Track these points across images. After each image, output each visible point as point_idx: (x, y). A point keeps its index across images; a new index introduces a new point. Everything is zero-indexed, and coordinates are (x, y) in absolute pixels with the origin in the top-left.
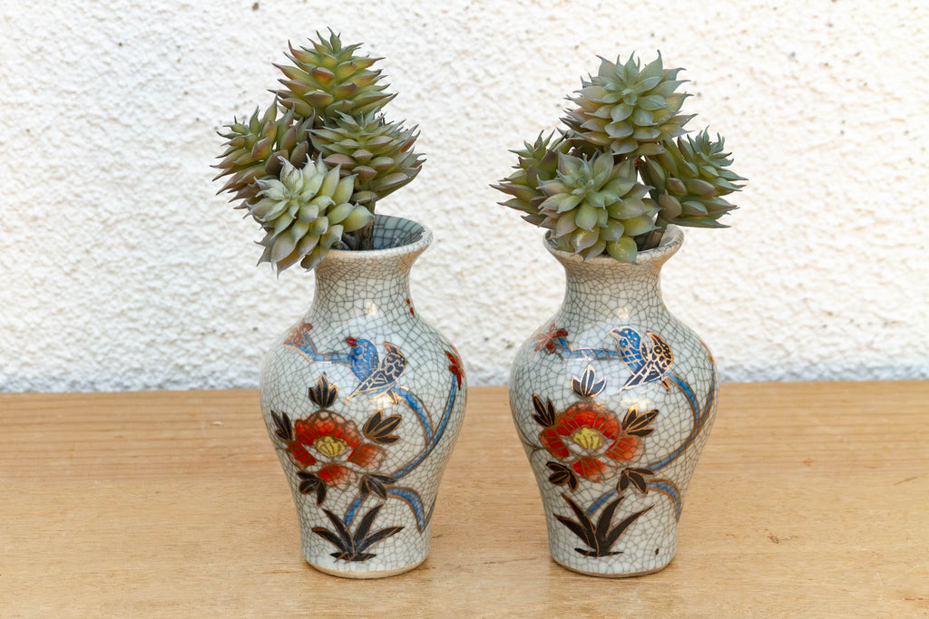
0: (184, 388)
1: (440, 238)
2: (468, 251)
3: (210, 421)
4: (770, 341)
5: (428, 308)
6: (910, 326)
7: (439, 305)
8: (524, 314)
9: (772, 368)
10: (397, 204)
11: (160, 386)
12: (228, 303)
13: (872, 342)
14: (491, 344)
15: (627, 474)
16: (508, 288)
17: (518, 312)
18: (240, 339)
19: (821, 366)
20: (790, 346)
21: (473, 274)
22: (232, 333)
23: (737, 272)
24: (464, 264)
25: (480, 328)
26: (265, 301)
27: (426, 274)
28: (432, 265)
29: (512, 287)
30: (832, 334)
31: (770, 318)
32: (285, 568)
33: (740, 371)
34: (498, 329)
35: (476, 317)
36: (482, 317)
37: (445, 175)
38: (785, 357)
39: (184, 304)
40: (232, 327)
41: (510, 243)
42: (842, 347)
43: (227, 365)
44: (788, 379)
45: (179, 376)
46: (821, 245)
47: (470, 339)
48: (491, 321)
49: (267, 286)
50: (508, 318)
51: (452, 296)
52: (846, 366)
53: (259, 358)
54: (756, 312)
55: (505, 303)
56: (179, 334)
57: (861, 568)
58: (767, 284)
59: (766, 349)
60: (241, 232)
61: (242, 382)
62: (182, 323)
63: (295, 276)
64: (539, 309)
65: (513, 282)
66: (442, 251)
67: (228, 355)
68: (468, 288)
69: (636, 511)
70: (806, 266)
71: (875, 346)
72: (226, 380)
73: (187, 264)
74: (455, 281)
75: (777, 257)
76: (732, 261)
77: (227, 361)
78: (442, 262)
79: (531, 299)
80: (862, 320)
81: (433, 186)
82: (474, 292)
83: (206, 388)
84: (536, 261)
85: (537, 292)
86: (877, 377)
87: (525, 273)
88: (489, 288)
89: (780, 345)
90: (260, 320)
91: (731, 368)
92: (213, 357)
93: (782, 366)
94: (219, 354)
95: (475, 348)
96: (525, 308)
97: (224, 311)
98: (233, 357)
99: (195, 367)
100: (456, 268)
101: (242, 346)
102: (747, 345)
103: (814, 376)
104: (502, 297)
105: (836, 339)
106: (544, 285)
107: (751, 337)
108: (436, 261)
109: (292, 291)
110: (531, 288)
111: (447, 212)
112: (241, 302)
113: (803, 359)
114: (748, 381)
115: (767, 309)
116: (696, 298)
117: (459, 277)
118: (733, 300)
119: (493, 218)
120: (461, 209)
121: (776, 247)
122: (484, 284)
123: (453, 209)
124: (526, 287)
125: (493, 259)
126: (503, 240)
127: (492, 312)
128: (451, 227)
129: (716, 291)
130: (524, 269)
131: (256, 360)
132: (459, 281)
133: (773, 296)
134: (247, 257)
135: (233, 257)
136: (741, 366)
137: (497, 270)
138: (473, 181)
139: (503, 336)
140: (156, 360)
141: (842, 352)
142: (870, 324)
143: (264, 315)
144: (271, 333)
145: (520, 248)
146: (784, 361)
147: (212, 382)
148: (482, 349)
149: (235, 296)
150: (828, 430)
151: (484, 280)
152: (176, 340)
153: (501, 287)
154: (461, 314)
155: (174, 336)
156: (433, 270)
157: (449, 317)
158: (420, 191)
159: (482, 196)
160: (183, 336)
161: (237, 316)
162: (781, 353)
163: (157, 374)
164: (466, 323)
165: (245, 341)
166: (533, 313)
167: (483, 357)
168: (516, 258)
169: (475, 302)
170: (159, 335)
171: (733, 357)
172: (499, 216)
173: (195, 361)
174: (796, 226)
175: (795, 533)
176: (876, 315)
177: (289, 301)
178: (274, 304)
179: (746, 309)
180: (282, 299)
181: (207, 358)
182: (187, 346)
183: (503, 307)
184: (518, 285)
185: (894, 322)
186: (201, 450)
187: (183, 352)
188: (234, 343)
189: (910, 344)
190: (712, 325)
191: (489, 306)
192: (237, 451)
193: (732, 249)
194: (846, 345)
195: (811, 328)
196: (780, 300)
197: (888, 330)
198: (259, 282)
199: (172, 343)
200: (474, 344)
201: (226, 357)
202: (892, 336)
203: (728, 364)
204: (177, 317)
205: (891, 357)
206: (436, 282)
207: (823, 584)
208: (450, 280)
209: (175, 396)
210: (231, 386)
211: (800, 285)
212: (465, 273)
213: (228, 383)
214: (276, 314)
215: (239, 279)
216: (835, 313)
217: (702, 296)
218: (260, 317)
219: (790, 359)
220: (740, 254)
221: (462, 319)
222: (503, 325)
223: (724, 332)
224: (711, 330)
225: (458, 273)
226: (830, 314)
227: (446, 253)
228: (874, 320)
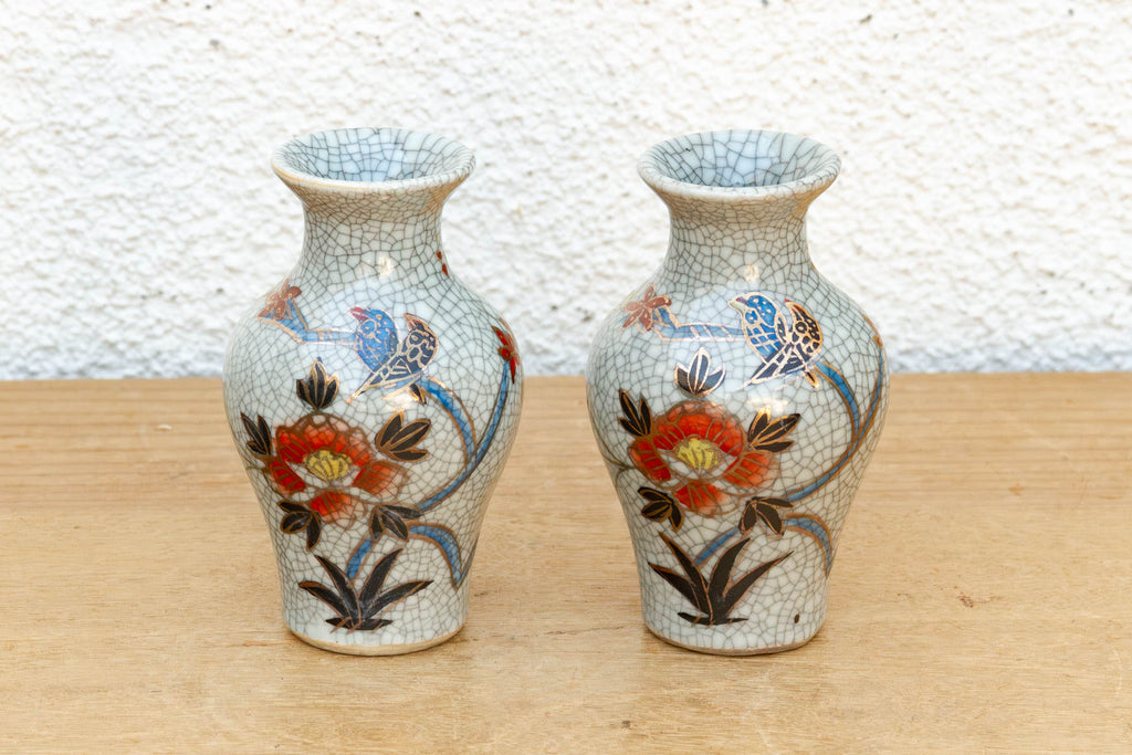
0: (117, 375)
1: (488, 161)
2: (529, 180)
3: (153, 424)
4: (964, 313)
5: (470, 262)
7: (486, 259)
8: (609, 271)
9: (967, 352)
10: (426, 111)
11: (81, 372)
12: (181, 253)
13: (1112, 316)
14: (561, 315)
15: (754, 506)
16: (586, 233)
17: (600, 268)
18: (198, 305)
19: (1037, 350)
20: (993, 320)
21: (534, 213)
22: (187, 296)
23: (917, 213)
24: (523, 199)
25: (546, 291)
26: (235, 251)
27: (467, 213)
28: (477, 200)
29: (592, 233)
30: (1054, 303)
31: (965, 280)
32: (260, 638)
33: (921, 356)
34: (571, 293)
35: (539, 275)
36: (548, 275)
37: (496, 70)
38: (985, 336)
39: (117, 254)
40: (186, 287)
41: (590, 168)
42: (1068, 323)
43: (177, 342)
44: (988, 369)
45: (109, 358)
46: (1039, 174)
47: (531, 308)
48: (562, 282)
50: (586, 278)
51: (505, 245)
52: (1073, 350)
53: (226, 333)
54: (944, 271)
55: (581, 256)
56: (109, 297)
57: (1091, 643)
58: (960, 231)
59: (958, 325)
60: (200, 150)
61: (200, 367)
62: (114, 282)
63: (278, 215)
64: (632, 265)
65: (592, 226)
66: (491, 179)
67: (180, 328)
68: (528, 233)
69: (765, 560)
70: (1017, 206)
71: (1116, 321)
72: (177, 365)
73: (122, 196)
74: (509, 224)
75: (975, 191)
76: (910, 197)
77: (178, 337)
78: (491, 196)
79: (618, 250)
80: (1098, 284)
81: (480, 86)
82: (536, 239)
83: (148, 376)
84: (626, 195)
85: (629, 240)
86: (1118, 366)
87: (611, 213)
88: (558, 234)
89: (979, 320)
90: (227, 278)
91: (907, 352)
92: (158, 330)
93: (981, 350)
94: (168, 326)
95: (538, 321)
96: (611, 262)
97: (176, 264)
98: (189, 331)
99: (133, 344)
100: (511, 204)
101: (201, 315)
102: (929, 318)
103: (1027, 365)
104: (577, 247)
105: (1058, 312)
106: (638, 230)
107: (939, 308)
108: (481, 195)
109: (274, 236)
110: (620, 234)
111: (499, 124)
112: (199, 251)
113: (1011, 340)
114: (932, 370)
115: (960, 267)
116: (858, 250)
117: (516, 217)
118: (911, 253)
119: (565, 132)
120: (518, 119)
121: (975, 178)
122: (551, 228)
123: (508, 120)
124: (612, 232)
125: (564, 192)
126: (578, 165)
127: (562, 269)
128: (504, 145)
129: (887, 240)
130: (610, 207)
131: (221, 335)
132: (516, 224)
133: (969, 248)
134: (208, 186)
135: (187, 187)
136: (922, 349)
137: (571, 207)
138: (536, 79)
139: (577, 304)
140: (76, 335)
141: (1067, 330)
142: (1108, 289)
143: (231, 270)
144: (243, 297)
145: (604, 177)
146: (983, 342)
147: (156, 367)
148: (547, 322)
149: (191, 242)
150: (1047, 443)
151: (552, 222)
152: (105, 306)
153: (575, 232)
154: (518, 272)
155: (101, 301)
156: (477, 207)
157: (501, 275)
158: (460, 93)
159: (548, 100)
160: (115, 301)
161: (193, 272)
162: (980, 330)
163: (77, 355)
164: (525, 285)
165: (205, 307)
166: (622, 271)
167: (550, 333)
168: (599, 191)
169: (537, 253)
170: (81, 299)
171: (911, 335)
172: (574, 130)
173: (133, 336)
174: (1003, 147)
175: (997, 593)
176: (1117, 277)
177: (269, 251)
178: (248, 255)
179: (930, 266)
180: (259, 248)
181: (150, 332)
182: (122, 314)
183: (578, 261)
184: (601, 231)
187: (114, 323)
188: (189, 310)
190: (880, 290)
191: (558, 261)
193: (911, 180)
194: (1074, 319)
195: (1024, 294)
196: (977, 252)
198: (227, 223)
199: (100, 310)
200: (536, 314)
201: (177, 331)
203: (903, 346)
204: (106, 272)
206: (482, 224)
207: (1036, 667)
208: (502, 222)
209: (103, 386)
210: (183, 372)
211: (1008, 233)
212: (524, 212)
213: (178, 369)
214: (250, 270)
215: (196, 218)
216: (1059, 273)
217: (866, 248)
218: (227, 273)
219: (993, 339)
220: (921, 186)
221: (518, 279)
222: (579, 287)
223: (897, 300)
224: (878, 298)
225: (513, 212)
226: (1051, 274)
227: (497, 183)
228: (1115, 283)
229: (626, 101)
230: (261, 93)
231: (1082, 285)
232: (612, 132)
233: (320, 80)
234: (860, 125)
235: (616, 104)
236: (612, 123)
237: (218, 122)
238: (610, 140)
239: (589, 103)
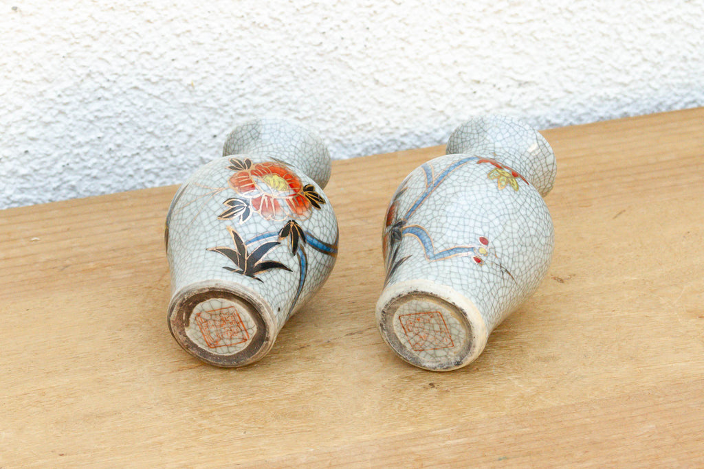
1: (174, 58)
2: (196, 66)
4: (434, 109)
5: (166, 117)
6: (537, 84)
7: (175, 114)
8: (244, 112)
9: (436, 131)
10: (137, 33)
13: (511, 101)
16: (230, 92)
17: (238, 111)
18: (14, 162)
20: (449, 111)
21: (201, 84)
22: (7, 157)
23: (407, 57)
24: (194, 77)
25: (209, 128)
26: (33, 128)
27: (163, 89)
28: (169, 81)
29: (233, 91)
30: (481, 97)
31: (433, 91)
33: (412, 136)
34: (223, 127)
35: (205, 119)
36: (210, 118)
37: (175, 5)
38: (445, 121)
40: (7, 152)
41: (230, 55)
42: (487, 108)
43: (4, 185)
46: (470, 28)
47: (201, 138)
48: (217, 121)
49: (34, 115)
50: (231, 117)
51: (185, 105)
53: (30, 175)
54: (422, 87)
55: (227, 105)
58: (430, 64)
59: (432, 116)
60: (10, 72)
61: (17, 197)
63: (57, 104)
64: (256, 107)
65: (233, 87)
66: (176, 68)
67: (4, 176)
68: (197, 96)
70: (459, 46)
71: (512, 104)
72: (4, 198)
74: (187, 92)
75: (436, 41)
76: (403, 49)
78: (176, 78)
79: (247, 99)
80: (502, 84)
81: (166, 15)
82: (203, 99)
84: (251, 67)
85: (254, 93)
87: (242, 79)
88: (214, 94)
89: (442, 112)
90: (30, 144)
91: (405, 135)
93: (443, 128)
95: (205, 145)
96: (244, 107)
98: (9, 178)
100: (188, 81)
101: (16, 168)
102: (416, 115)
104: (225, 100)
105: (482, 102)
106: (258, 86)
107: (420, 108)
108: (170, 78)
109: (55, 117)
110: (248, 90)
111: (178, 36)
112: (13, 131)
113: (458, 120)
115: (431, 84)
116: (377, 82)
117: (191, 88)
118: (404, 80)
119: (216, 36)
120: (189, 31)
121: (436, 34)
122: (210, 91)
123: (184, 33)
124: (244, 89)
125: (216, 70)
126: (222, 53)
127: (217, 113)
128: (182, 48)
129: (391, 74)
130: (242, 75)
131: (28, 177)
132: (191, 92)
133: (435, 73)
134: (15, 92)
136: (412, 132)
137: (220, 78)
138: (197, 8)
142: (508, 86)
143: (33, 139)
144: (40, 154)
145: (238, 58)
146: (445, 123)
148: (211, 145)
149: (8, 126)
151: (211, 88)
153: (224, 92)
154: (193, 118)
156: (169, 85)
157: (184, 122)
158: (156, 20)
159: (205, 19)
161: (10, 143)
162: (442, 118)
164: (197, 125)
165: (18, 163)
166: (250, 110)
167: (213, 151)
168: (235, 67)
171: (407, 125)
172: (220, 34)
174: (450, 15)
175: (571, 272)
176: (512, 79)
177: (53, 125)
178: (41, 129)
179: (415, 86)
180: (47, 124)
183: (226, 108)
184: (238, 89)
185: (526, 83)
186: (37, 265)
188: (9, 166)
189: (538, 99)
190: (389, 102)
191: (216, 109)
192: (68, 262)
193: (402, 40)
194: (491, 105)
195: (464, 95)
196: (439, 75)
197: (521, 90)
198: (28, 112)
200: (204, 141)
202: (523, 94)
203: (403, 132)
205: (525, 110)
206: (172, 94)
208: (183, 91)
211: (455, 62)
212: (194, 84)
214: (43, 137)
215: (10, 112)
216: (482, 81)
217: (381, 80)
218: (30, 141)
219: (449, 122)
220: (409, 43)
221: (194, 123)
222: (227, 123)
223: (398, 107)
224: (388, 107)
225: (190, 85)
226: (478, 82)
227: (179, 70)
228: (511, 82)
229: (248, 14)
230: (43, 35)
231: (494, 86)
232: (241, 33)
233: (76, 23)
234: (375, 12)
235: (243, 17)
236: (242, 28)
237: (19, 54)
238: (240, 38)
239: (228, 18)
